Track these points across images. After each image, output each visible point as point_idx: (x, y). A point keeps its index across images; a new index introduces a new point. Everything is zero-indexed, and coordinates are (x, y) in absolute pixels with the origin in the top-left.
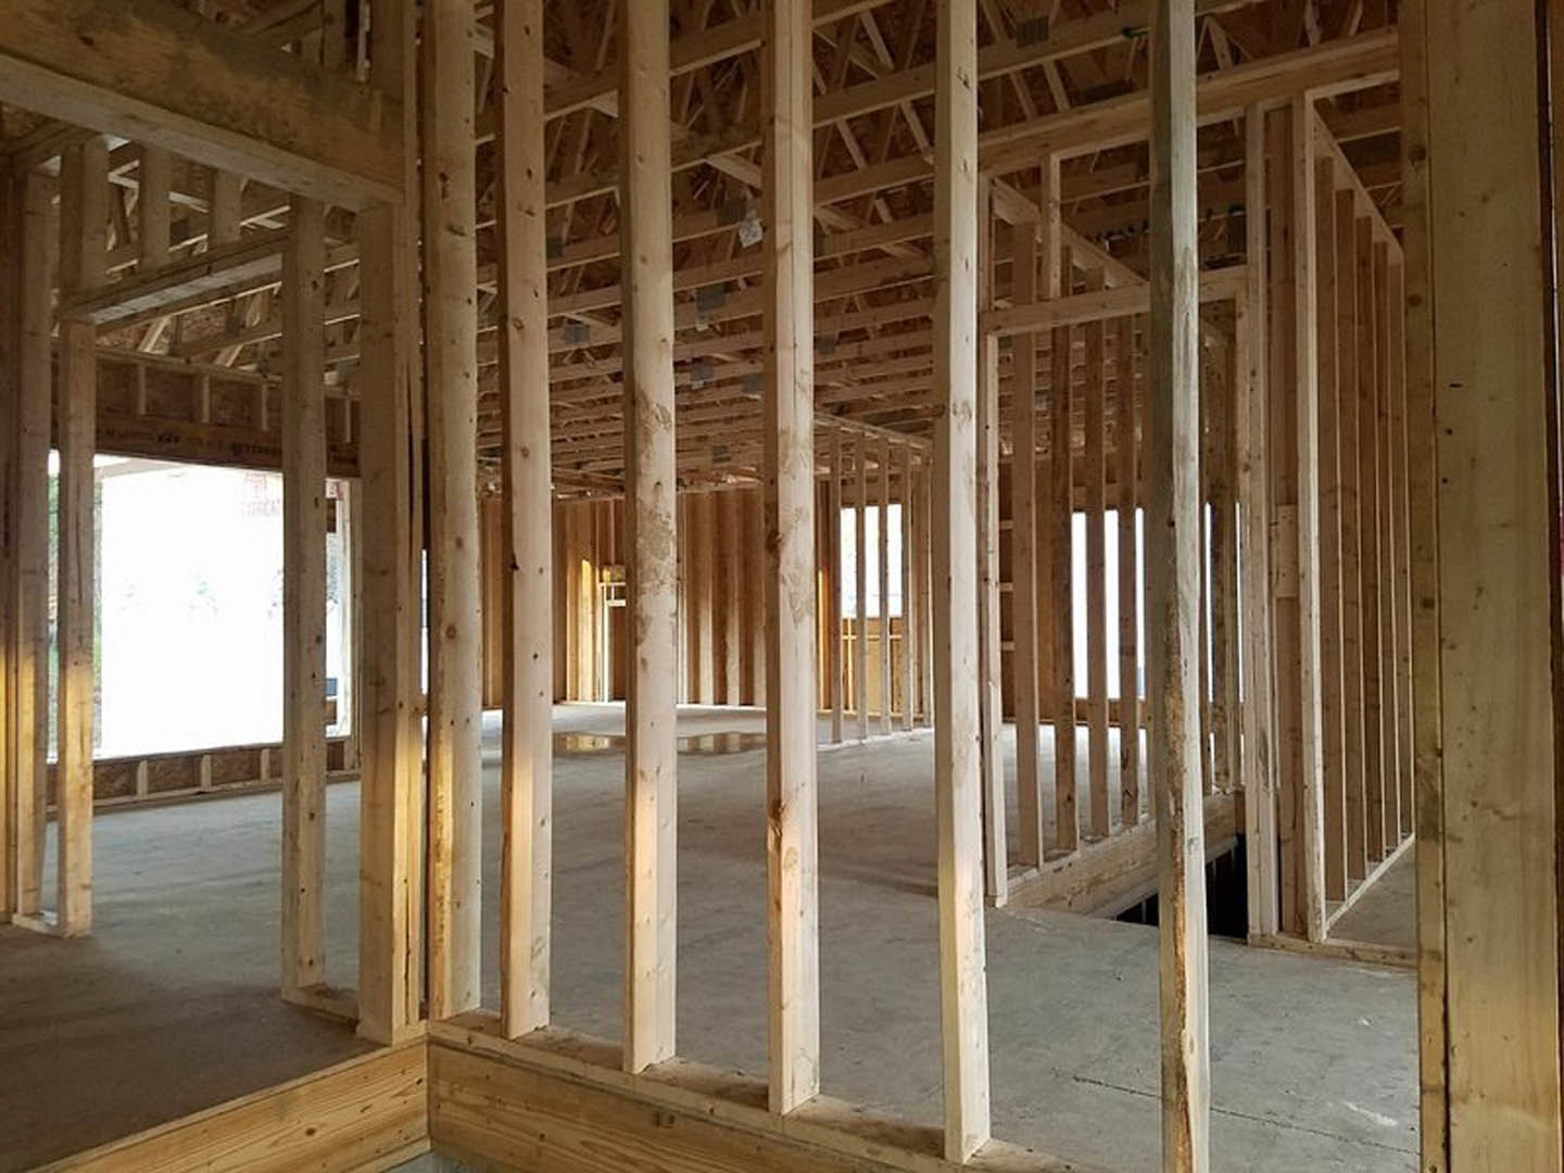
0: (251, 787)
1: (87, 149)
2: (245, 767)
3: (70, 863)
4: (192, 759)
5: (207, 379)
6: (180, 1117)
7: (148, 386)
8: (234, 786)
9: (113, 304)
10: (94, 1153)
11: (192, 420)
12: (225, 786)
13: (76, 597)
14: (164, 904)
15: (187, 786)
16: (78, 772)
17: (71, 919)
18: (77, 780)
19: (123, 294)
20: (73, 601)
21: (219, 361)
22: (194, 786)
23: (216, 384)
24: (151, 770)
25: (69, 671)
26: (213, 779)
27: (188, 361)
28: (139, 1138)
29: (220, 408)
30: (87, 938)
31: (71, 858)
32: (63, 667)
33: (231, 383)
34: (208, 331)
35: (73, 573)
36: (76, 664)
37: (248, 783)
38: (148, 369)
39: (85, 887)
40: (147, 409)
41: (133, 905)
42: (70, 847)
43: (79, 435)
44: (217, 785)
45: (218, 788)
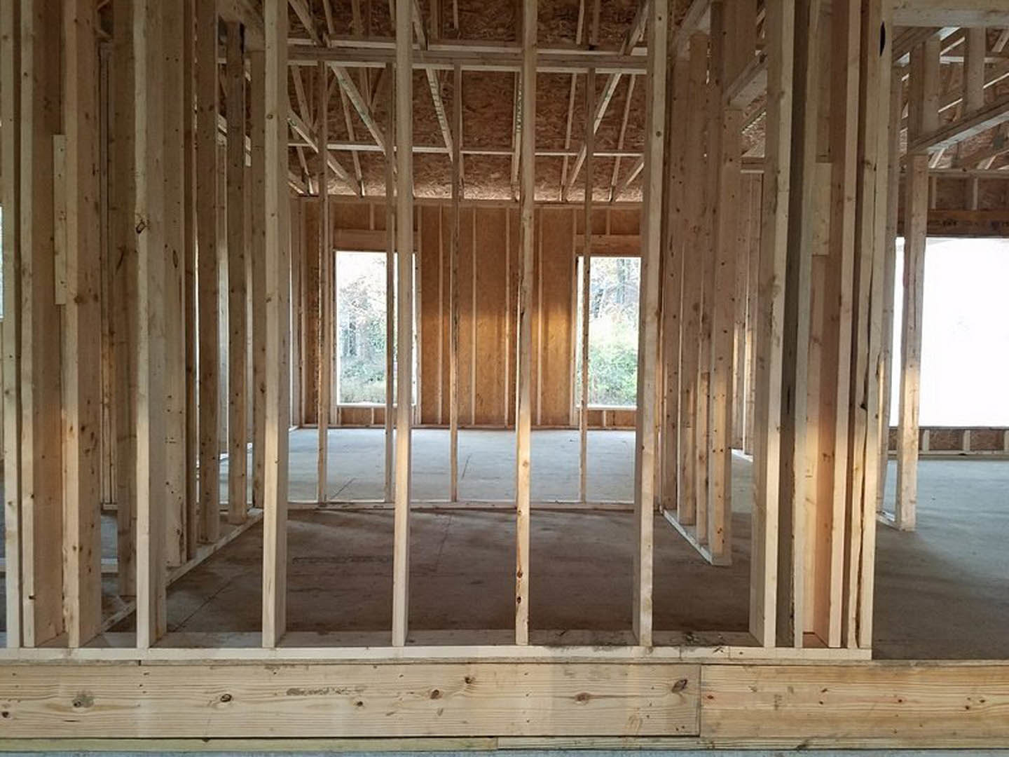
0: (997, 455)
1: (927, 44)
2: (993, 441)
3: (904, 487)
4: (958, 432)
5: (976, 180)
6: (1001, 659)
7: (938, 190)
8: (985, 453)
9: (944, 139)
10: (950, 663)
11: (964, 208)
12: (979, 453)
13: (913, 326)
14: (957, 522)
15: (953, 448)
16: (911, 432)
17: (904, 519)
18: (909, 438)
19: (951, 132)
20: (911, 328)
21: (979, 167)
22: (958, 449)
23: (983, 182)
24: (931, 436)
25: (907, 371)
26: (971, 447)
27: (964, 170)
28: (976, 663)
29: (984, 199)
30: (911, 532)
31: (905, 484)
32: (904, 368)
33: (993, 180)
34: (974, 148)
35: (912, 311)
36: (911, 366)
37: (995, 452)
38: (938, 179)
39: (912, 502)
40: (937, 206)
41: (936, 518)
42: (904, 477)
43: (917, 225)
44: (974, 450)
45: (975, 453)
